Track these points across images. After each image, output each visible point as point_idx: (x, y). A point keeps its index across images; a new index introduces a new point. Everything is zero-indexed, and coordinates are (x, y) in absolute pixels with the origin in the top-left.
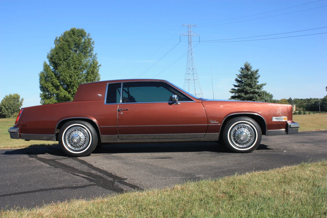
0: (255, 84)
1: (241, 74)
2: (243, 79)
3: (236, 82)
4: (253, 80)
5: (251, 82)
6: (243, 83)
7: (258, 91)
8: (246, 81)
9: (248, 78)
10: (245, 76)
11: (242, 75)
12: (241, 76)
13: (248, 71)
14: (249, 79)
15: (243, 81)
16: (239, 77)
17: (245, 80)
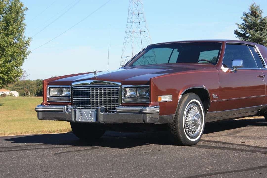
1: (244, 22)
2: (248, 31)
3: (237, 36)
4: (264, 33)
5: (261, 35)
6: (248, 37)
8: (253, 35)
9: (256, 29)
10: (252, 26)
11: (247, 25)
12: (245, 27)
13: (255, 18)
14: (257, 31)
15: (247, 33)
16: (241, 29)
17: (252, 33)
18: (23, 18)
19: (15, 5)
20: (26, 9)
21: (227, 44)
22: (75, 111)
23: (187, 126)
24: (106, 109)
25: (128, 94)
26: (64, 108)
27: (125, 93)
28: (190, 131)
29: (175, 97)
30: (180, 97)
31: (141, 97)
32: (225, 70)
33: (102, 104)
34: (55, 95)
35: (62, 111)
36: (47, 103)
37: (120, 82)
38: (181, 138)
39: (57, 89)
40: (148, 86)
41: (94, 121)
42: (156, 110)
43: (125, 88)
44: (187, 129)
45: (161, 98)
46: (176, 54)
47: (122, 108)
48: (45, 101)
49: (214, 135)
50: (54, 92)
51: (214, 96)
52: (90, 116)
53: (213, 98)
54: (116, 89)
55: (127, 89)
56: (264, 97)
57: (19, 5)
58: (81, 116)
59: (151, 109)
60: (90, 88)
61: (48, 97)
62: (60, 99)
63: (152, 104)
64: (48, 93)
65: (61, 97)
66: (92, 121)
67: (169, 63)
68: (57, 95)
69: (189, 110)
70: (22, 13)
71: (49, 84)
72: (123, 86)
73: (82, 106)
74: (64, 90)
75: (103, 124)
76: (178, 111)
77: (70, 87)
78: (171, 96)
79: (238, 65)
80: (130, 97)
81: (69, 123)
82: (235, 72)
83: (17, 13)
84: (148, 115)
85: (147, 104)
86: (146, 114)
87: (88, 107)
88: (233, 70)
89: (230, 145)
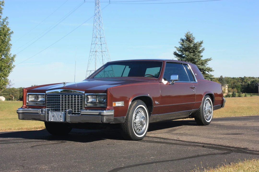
0: (199, 59)
1: (181, 46)
2: (184, 53)
3: (175, 56)
4: (196, 54)
5: (194, 56)
6: (184, 57)
7: (203, 68)
8: (188, 56)
9: (190, 51)
10: (187, 49)
11: (183, 48)
12: (181, 49)
13: (190, 43)
14: (191, 53)
15: (184, 54)
16: (179, 51)
17: (187, 54)
18: (9, 40)
19: (3, 29)
20: (12, 32)
21: (167, 62)
22: (48, 113)
23: (136, 126)
24: (72, 111)
25: (90, 100)
26: (39, 111)
27: (88, 100)
28: (138, 129)
29: (126, 103)
30: (130, 103)
31: (100, 102)
32: (165, 82)
33: (69, 108)
34: (33, 100)
35: (38, 113)
36: (26, 106)
37: (83, 91)
38: (130, 135)
39: (34, 96)
40: (106, 94)
41: (63, 121)
42: (112, 113)
43: (87, 95)
44: (135, 128)
45: (115, 104)
46: (128, 69)
47: (85, 111)
48: (25, 105)
49: (156, 132)
50: (32, 98)
51: (156, 102)
52: (60, 117)
53: (155, 104)
54: (81, 96)
55: (89, 97)
56: (194, 103)
57: (6, 29)
58: (53, 117)
59: (108, 112)
60: (60, 95)
61: (27, 102)
62: (37, 104)
63: (108, 108)
64: (27, 98)
65: (37, 102)
66: (61, 121)
67: (123, 76)
68: (34, 100)
69: (137, 113)
70: (9, 36)
71: (28, 92)
72: (86, 94)
73: (53, 109)
74: (40, 96)
75: (70, 123)
76: (128, 114)
77: (44, 95)
78: (123, 102)
79: (174, 79)
80: (91, 103)
81: (44, 122)
82: (172, 84)
83: (5, 36)
84: (105, 116)
85: (104, 108)
86: (103, 116)
87: (58, 110)
88: (171, 83)
89: (168, 140)
